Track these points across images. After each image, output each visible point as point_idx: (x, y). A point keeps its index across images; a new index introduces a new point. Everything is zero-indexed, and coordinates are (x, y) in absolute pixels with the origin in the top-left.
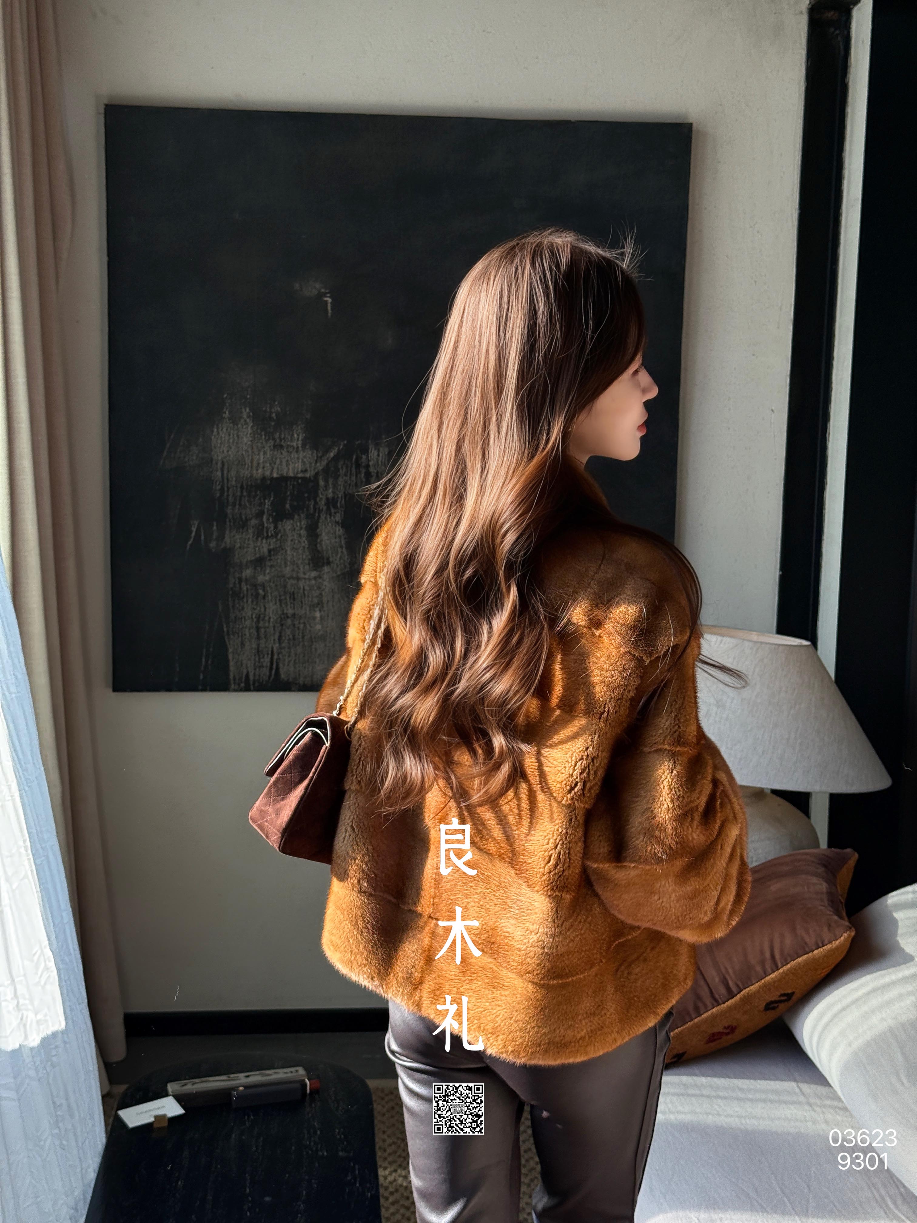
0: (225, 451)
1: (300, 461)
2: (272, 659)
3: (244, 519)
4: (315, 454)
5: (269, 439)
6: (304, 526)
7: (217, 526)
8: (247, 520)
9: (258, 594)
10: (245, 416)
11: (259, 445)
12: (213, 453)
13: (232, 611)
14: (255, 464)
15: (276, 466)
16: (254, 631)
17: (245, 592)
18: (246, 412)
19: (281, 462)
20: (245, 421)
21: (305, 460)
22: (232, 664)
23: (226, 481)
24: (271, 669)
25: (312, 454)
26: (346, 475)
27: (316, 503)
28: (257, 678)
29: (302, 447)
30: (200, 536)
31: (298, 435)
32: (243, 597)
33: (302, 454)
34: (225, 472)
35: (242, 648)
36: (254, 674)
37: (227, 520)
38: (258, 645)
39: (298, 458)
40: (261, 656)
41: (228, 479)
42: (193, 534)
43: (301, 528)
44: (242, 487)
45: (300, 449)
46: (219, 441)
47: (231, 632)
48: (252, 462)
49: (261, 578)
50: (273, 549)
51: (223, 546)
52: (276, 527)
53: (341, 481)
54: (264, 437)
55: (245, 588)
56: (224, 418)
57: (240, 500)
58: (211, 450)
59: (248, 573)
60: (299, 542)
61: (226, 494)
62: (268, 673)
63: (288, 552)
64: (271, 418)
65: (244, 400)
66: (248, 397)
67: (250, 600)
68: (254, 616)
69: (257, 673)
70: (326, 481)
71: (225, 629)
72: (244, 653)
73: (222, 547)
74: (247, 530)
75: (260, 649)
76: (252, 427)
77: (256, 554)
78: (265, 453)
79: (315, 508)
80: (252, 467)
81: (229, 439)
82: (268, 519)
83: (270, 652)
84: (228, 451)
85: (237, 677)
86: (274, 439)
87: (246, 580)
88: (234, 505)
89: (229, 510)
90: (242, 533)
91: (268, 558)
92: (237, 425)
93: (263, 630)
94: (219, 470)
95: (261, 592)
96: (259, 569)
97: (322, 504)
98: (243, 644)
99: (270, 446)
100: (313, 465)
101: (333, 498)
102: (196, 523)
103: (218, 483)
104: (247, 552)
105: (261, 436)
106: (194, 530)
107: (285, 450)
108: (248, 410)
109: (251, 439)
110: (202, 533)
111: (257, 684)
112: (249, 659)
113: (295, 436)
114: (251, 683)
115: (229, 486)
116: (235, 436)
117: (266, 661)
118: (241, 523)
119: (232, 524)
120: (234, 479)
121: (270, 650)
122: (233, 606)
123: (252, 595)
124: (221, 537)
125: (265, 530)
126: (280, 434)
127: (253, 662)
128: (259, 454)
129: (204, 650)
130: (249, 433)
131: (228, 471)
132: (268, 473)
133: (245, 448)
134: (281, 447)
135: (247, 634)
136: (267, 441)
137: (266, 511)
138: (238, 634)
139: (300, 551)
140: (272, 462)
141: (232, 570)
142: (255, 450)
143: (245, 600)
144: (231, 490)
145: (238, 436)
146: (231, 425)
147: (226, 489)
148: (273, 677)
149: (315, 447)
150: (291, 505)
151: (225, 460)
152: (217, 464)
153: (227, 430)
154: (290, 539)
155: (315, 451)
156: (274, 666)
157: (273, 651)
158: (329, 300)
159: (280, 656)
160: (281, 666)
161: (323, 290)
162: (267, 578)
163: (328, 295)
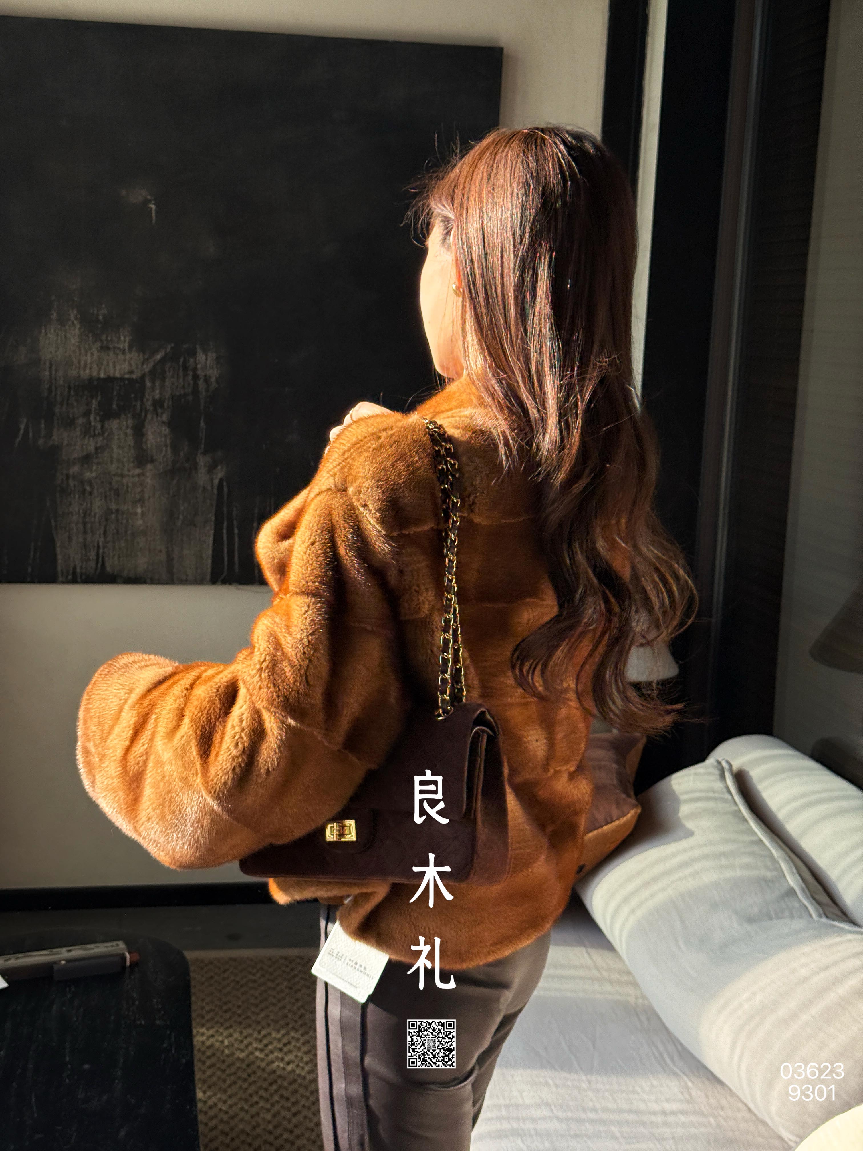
0: (53, 352)
1: (127, 362)
2: (98, 552)
3: (71, 418)
4: (141, 356)
5: (96, 341)
6: (130, 426)
7: (45, 424)
8: (74, 419)
9: (84, 490)
10: (73, 318)
11: (87, 346)
12: (41, 353)
13: (59, 506)
14: (82, 365)
15: (103, 367)
16: (81, 526)
17: (73, 488)
18: (73, 314)
19: (108, 362)
20: (73, 322)
21: (131, 362)
22: (59, 557)
23: (53, 380)
24: (97, 562)
25: (138, 356)
26: (173, 377)
27: (142, 403)
28: (84, 571)
29: (129, 349)
30: (29, 433)
31: (125, 338)
32: (71, 493)
33: (128, 356)
34: (53, 372)
35: (69, 542)
36: (81, 567)
37: (55, 418)
38: (85, 539)
39: (125, 360)
40: (88, 550)
41: (56, 379)
42: (22, 432)
43: (127, 427)
44: (70, 387)
45: (127, 350)
46: (47, 342)
47: (58, 527)
49: (88, 475)
50: (100, 447)
52: (102, 427)
53: (167, 383)
54: (91, 338)
55: (73, 484)
56: (52, 319)
57: (68, 399)
58: (39, 351)
59: (75, 469)
60: (125, 440)
61: (53, 393)
62: (94, 566)
63: (115, 450)
64: (98, 320)
65: (71, 303)
66: (76, 299)
67: (77, 496)
68: (81, 511)
69: (84, 566)
70: (153, 382)
71: (53, 524)
72: (71, 547)
73: (50, 444)
74: (75, 428)
75: (87, 543)
76: (79, 328)
77: (83, 452)
78: (92, 354)
79: (141, 410)
80: (79, 368)
81: (57, 340)
82: (95, 419)
83: (96, 546)
84: (56, 352)
85: (65, 571)
86: (101, 341)
87: (74, 476)
88: (62, 404)
89: (57, 409)
90: (70, 431)
91: (95, 456)
92: (65, 326)
93: (89, 525)
94: (47, 370)
95: (88, 488)
96: (86, 466)
97: (149, 404)
98: (70, 538)
99: (97, 348)
100: (140, 366)
101: (160, 399)
102: (25, 420)
103: (46, 382)
104: (74, 450)
105: (89, 337)
106: (22, 427)
107: (112, 351)
108: (75, 312)
109: (78, 340)
110: (31, 431)
111: (84, 577)
112: (77, 553)
113: (122, 338)
114: (79, 575)
115: (57, 385)
116: (63, 337)
117: (93, 554)
118: (68, 421)
119: (60, 422)
120: (62, 379)
121: (96, 544)
122: (61, 502)
123: (79, 491)
124: (49, 435)
125: (92, 429)
126: (107, 337)
127: (80, 555)
128: (86, 355)
129: (33, 544)
130: (77, 334)
131: (56, 371)
132: (95, 374)
133: (73, 348)
134: (108, 348)
135: (75, 528)
137: (93, 410)
138: (66, 528)
139: (126, 449)
140: (100, 364)
141: (60, 467)
142: (83, 351)
143: (72, 496)
144: (58, 389)
145: (65, 337)
146: (59, 326)
147: (54, 388)
148: (99, 570)
149: (142, 350)
150: (118, 405)
151: (53, 360)
152: (45, 363)
153: (55, 331)
154: (116, 437)
155: (142, 354)
156: (100, 559)
157: (98, 547)
158: (153, 207)
159: (106, 550)
160: (106, 559)
161: (149, 197)
162: (94, 475)
163: (153, 202)
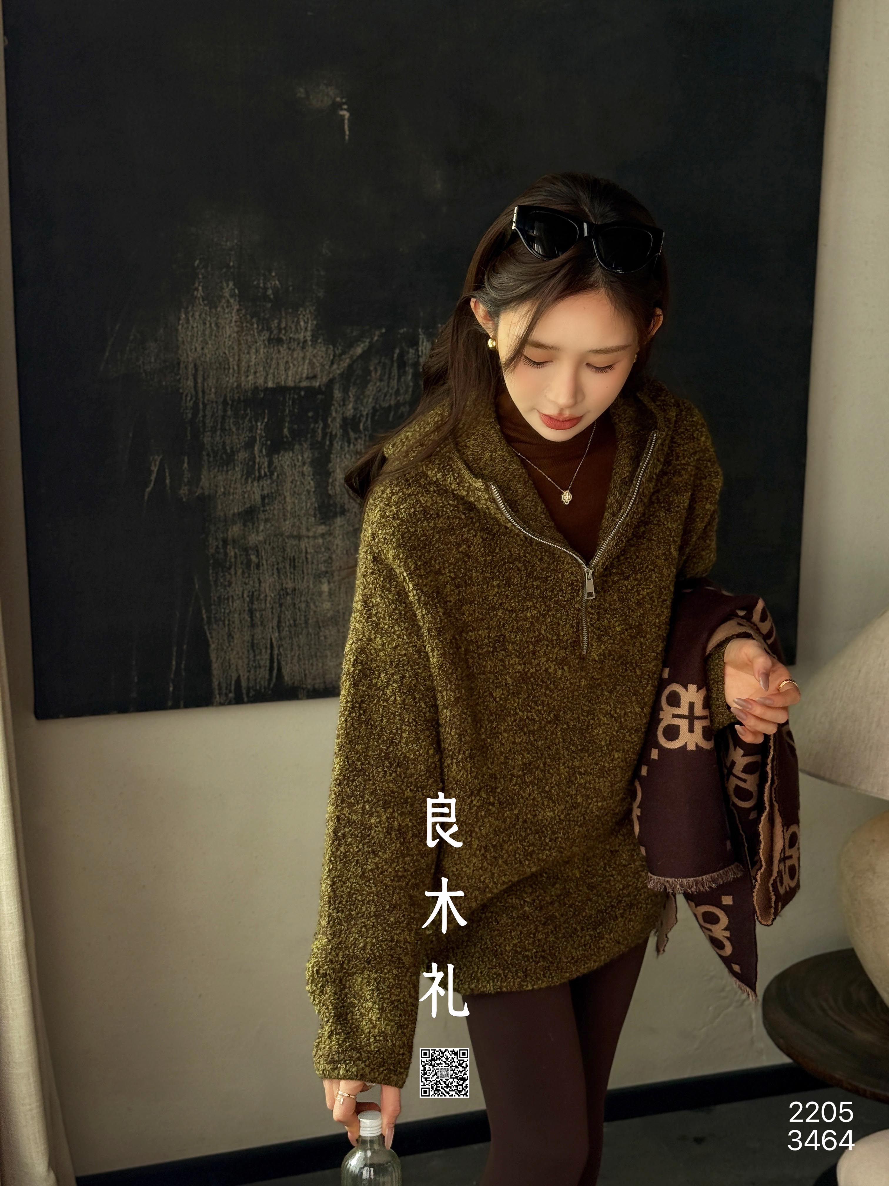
0: (199, 349)
1: (307, 361)
2: (272, 655)
3: (229, 451)
4: (331, 352)
5: (262, 330)
6: (308, 460)
7: (188, 463)
8: (233, 453)
9: (249, 561)
10: (227, 295)
11: (249, 338)
12: (180, 352)
13: (213, 588)
14: (243, 369)
15: (271, 371)
16: (245, 616)
17: (233, 560)
18: (228, 288)
19: (279, 363)
20: (228, 301)
21: (314, 360)
22: (215, 665)
23: (200, 394)
24: (271, 669)
25: (327, 350)
26: (381, 378)
27: (326, 425)
28: (252, 683)
29: (312, 341)
30: (164, 478)
31: (306, 323)
32: (230, 568)
33: (310, 352)
34: (200, 380)
35: (229, 642)
36: (248, 679)
37: (204, 453)
38: (253, 636)
39: (304, 358)
40: (257, 652)
41: (203, 392)
42: (153, 477)
43: (304, 463)
44: (225, 403)
45: (310, 343)
46: (189, 333)
47: (213, 620)
48: (238, 366)
49: (254, 539)
50: (267, 496)
51: (199, 492)
52: (271, 463)
53: (370, 390)
54: (255, 326)
55: (232, 554)
56: (196, 297)
57: (223, 423)
58: (178, 347)
59: (235, 530)
60: (303, 483)
61: (201, 414)
62: (267, 676)
63: (288, 499)
64: (265, 297)
65: (224, 270)
66: (231, 264)
67: (240, 572)
69: (252, 677)
70: (345, 391)
71: (205, 616)
72: (232, 650)
73: (197, 494)
74: (234, 469)
75: (255, 642)
76: (238, 310)
77: (245, 503)
78: (257, 351)
79: (324, 436)
80: (239, 373)
81: (204, 330)
82: (261, 452)
83: (269, 646)
84: (203, 349)
85: (224, 685)
86: (269, 329)
87: (234, 541)
88: (214, 430)
89: (207, 439)
90: (227, 471)
91: (262, 509)
92: (216, 307)
93: (258, 615)
94: (191, 377)
95: (253, 558)
96: (249, 525)
97: (336, 426)
98: (230, 635)
99: (264, 340)
100: (327, 367)
101: (354, 416)
102: (158, 459)
103: (189, 398)
104: (233, 501)
105: (252, 325)
106: (155, 469)
107: (285, 346)
108: (231, 284)
109: (236, 329)
110: (167, 474)
111: (252, 693)
112: (241, 658)
113: (302, 323)
114: (244, 691)
115: (206, 401)
116: (213, 325)
117: (264, 657)
118: (224, 456)
119: (211, 459)
120: (213, 390)
121: (269, 641)
122: (216, 582)
123: (242, 563)
124: (196, 480)
125: (256, 467)
126: (279, 323)
127: (246, 661)
128: (248, 353)
129: (175, 649)
130: (234, 320)
131: (204, 379)
132: (261, 381)
133: (229, 343)
134: (280, 341)
136: (260, 332)
137: (258, 438)
138: (224, 621)
139: (303, 497)
140: (267, 365)
141: (213, 528)
142: (244, 346)
143: (232, 571)
144: (208, 407)
145: (216, 324)
146: (207, 308)
147: (201, 406)
148: (273, 681)
149: (331, 341)
150: (290, 430)
151: (198, 362)
152: (186, 368)
153: (200, 316)
155: (331, 347)
156: (275, 664)
157: (272, 644)
158: (346, 114)
159: (281, 650)
160: (283, 663)
161: (338, 99)
162: (261, 538)
163: (345, 107)
